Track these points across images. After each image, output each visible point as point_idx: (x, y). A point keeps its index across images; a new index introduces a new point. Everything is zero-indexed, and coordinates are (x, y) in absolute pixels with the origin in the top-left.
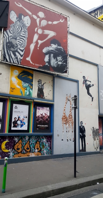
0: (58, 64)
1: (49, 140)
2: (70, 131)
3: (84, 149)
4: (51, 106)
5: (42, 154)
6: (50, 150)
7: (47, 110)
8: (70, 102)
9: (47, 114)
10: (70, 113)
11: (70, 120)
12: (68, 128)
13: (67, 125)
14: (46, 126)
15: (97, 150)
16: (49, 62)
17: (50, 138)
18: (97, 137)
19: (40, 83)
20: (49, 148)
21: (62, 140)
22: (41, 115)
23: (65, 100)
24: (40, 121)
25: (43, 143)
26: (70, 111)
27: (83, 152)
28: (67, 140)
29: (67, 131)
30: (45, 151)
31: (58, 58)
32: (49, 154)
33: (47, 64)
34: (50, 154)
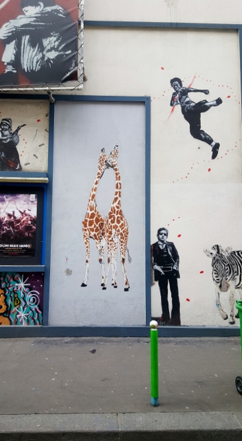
0: (46, 59)
1: (38, 285)
2: (113, 260)
3: (171, 317)
4: (41, 190)
5: (13, 321)
6: (40, 312)
7: (27, 201)
8: (116, 170)
9: (27, 212)
10: (116, 204)
11: (115, 227)
12: (106, 250)
13: (104, 242)
14: (26, 246)
15: (233, 323)
16: (17, 62)
17: (39, 280)
18: (233, 279)
19: (7, 127)
20: (36, 306)
21: (83, 285)
22: (10, 216)
23: (94, 166)
24: (3, 234)
25: (15, 292)
26: (116, 199)
27: (166, 324)
28: (103, 285)
29: (100, 260)
30: (22, 314)
31: (46, 42)
32: (35, 324)
33: (9, 69)
34: (38, 322)
